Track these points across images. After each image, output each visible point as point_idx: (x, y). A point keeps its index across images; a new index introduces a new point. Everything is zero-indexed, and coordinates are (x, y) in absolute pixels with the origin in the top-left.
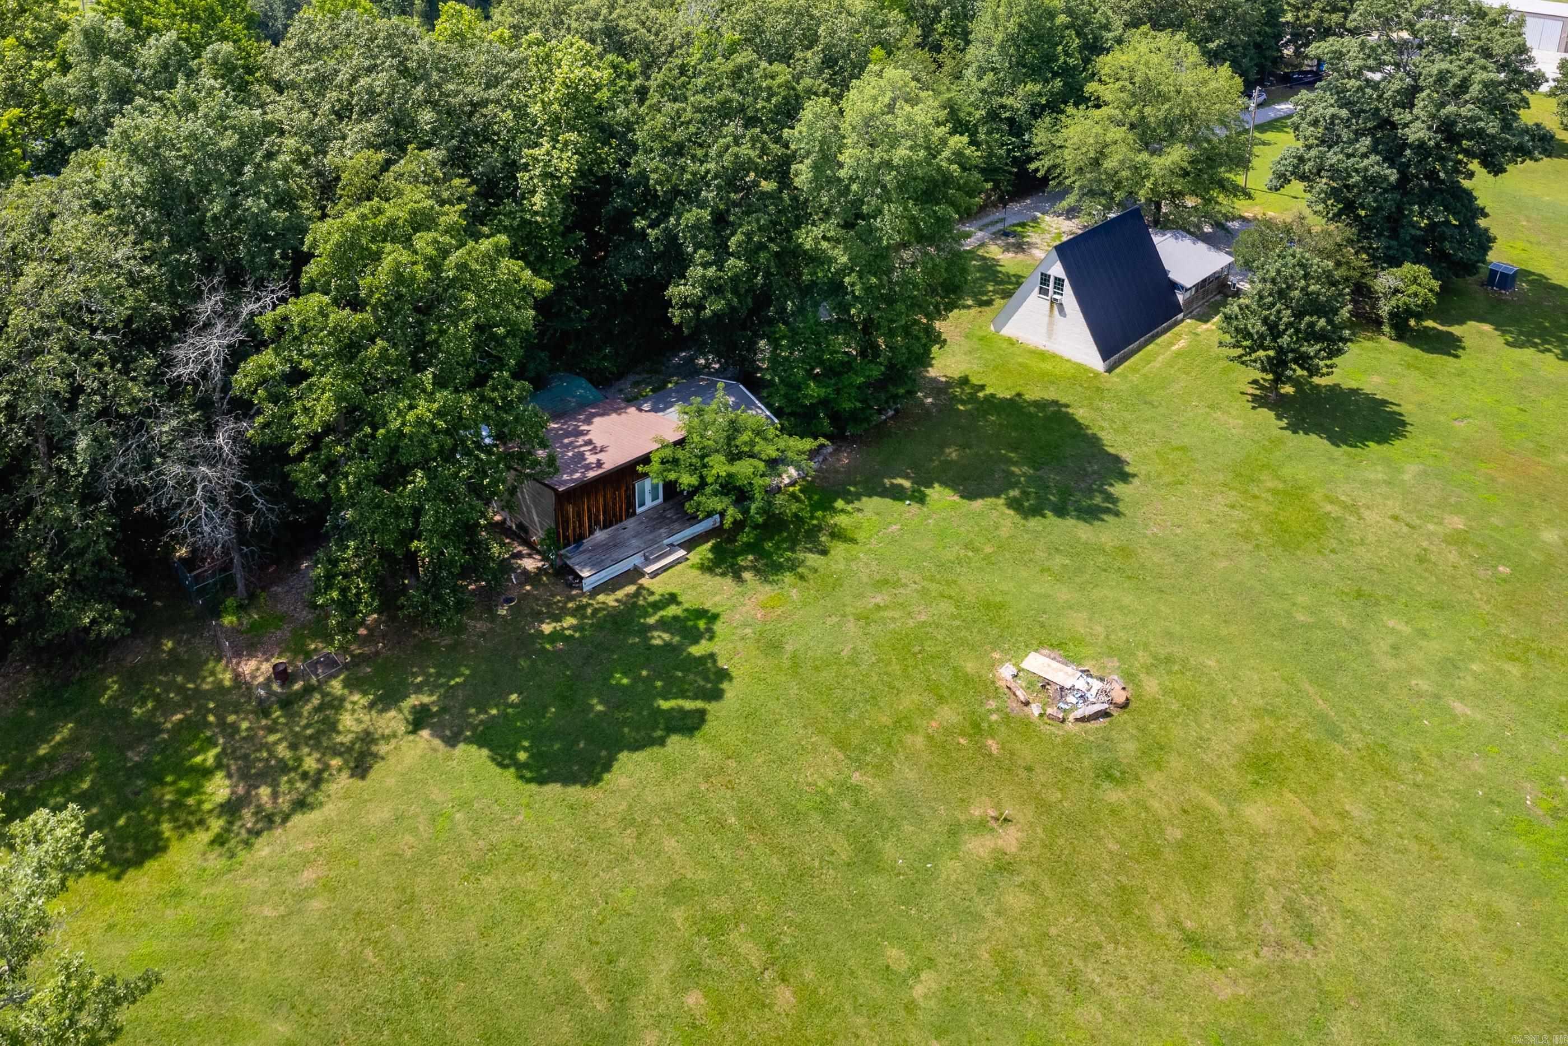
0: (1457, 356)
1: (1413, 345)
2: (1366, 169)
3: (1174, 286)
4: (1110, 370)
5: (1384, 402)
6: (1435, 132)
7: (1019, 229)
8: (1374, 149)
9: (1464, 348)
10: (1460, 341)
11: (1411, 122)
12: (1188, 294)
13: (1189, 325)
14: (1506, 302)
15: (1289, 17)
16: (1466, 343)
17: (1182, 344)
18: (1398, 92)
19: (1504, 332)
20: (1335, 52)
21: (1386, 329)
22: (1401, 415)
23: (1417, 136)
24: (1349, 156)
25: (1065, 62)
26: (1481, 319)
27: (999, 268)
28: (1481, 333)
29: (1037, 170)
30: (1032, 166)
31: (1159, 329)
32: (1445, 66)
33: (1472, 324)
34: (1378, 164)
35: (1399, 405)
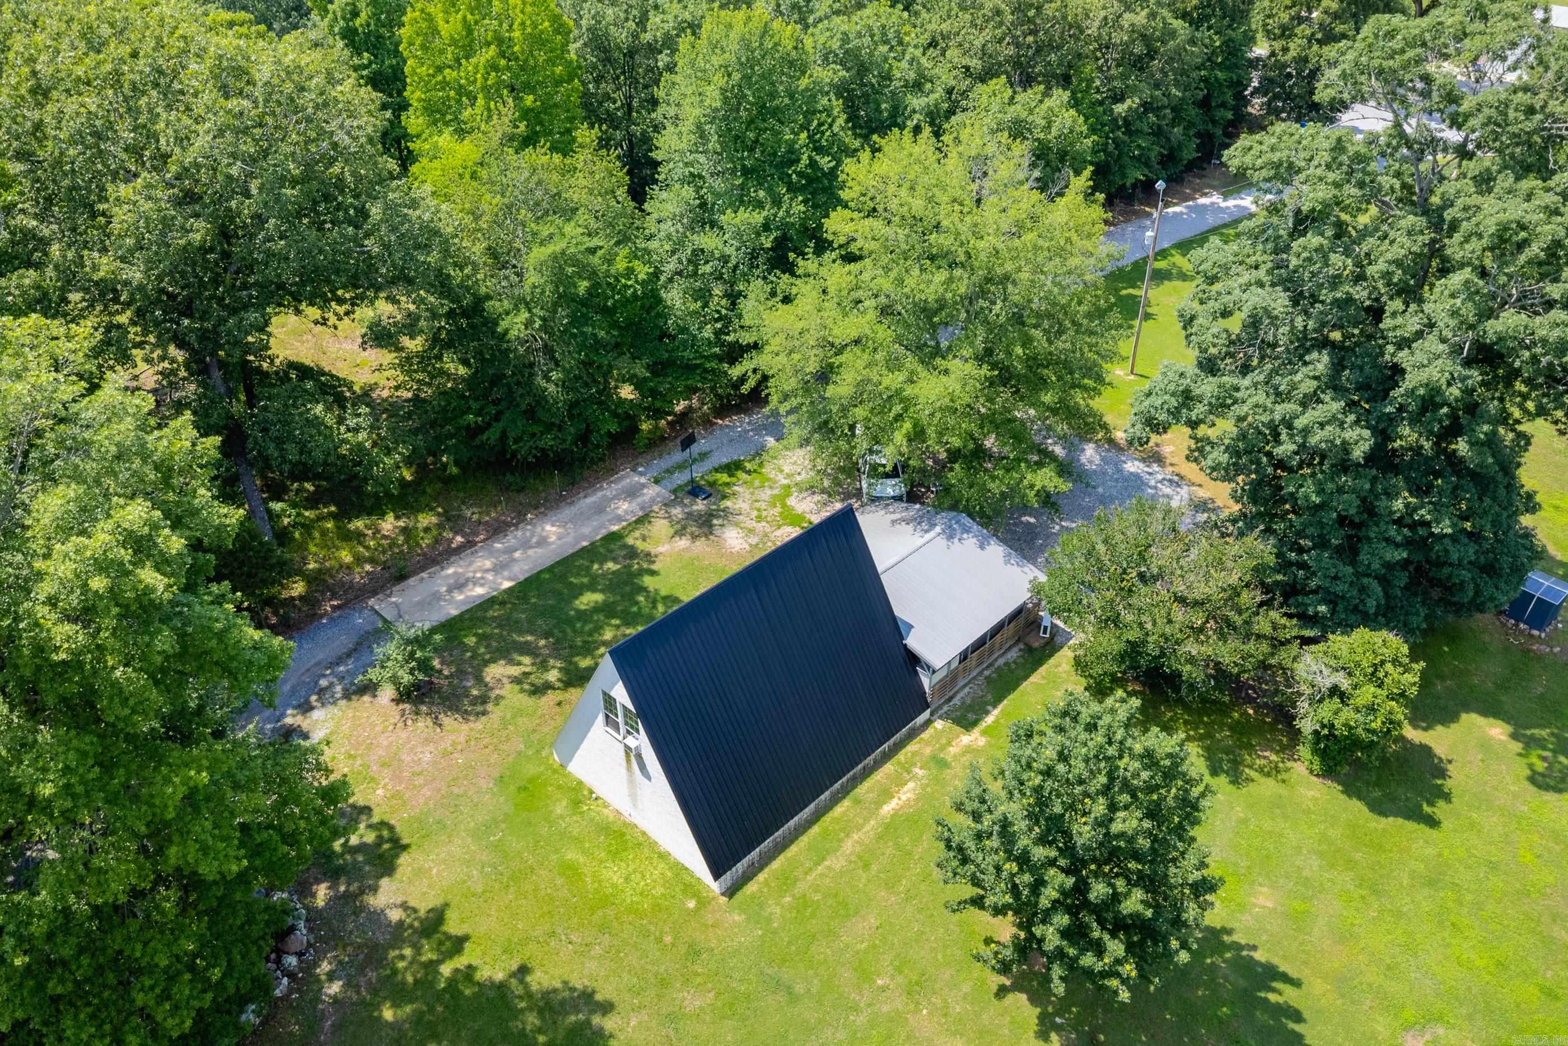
0: (1432, 822)
1: (1350, 790)
2: (1306, 431)
3: (913, 660)
4: (731, 892)
5: (1272, 974)
6: (1468, 363)
7: (723, 478)
8: (1333, 384)
9: (1447, 797)
10: (1442, 774)
11: (1419, 335)
12: (938, 677)
13: (939, 734)
14: (1539, 657)
15: (1261, 50)
16: (1456, 780)
17: (907, 793)
18: (1398, 263)
19: (1531, 743)
20: (1278, 166)
21: (1304, 751)
22: (1297, 1016)
23: (1423, 376)
24: (1280, 397)
25: (813, 164)
26: (1491, 709)
27: (648, 581)
28: (1486, 745)
29: (743, 379)
30: (735, 372)
31: (869, 760)
32: (1516, 210)
33: (1471, 720)
34: (1333, 420)
35: (1296, 983)
